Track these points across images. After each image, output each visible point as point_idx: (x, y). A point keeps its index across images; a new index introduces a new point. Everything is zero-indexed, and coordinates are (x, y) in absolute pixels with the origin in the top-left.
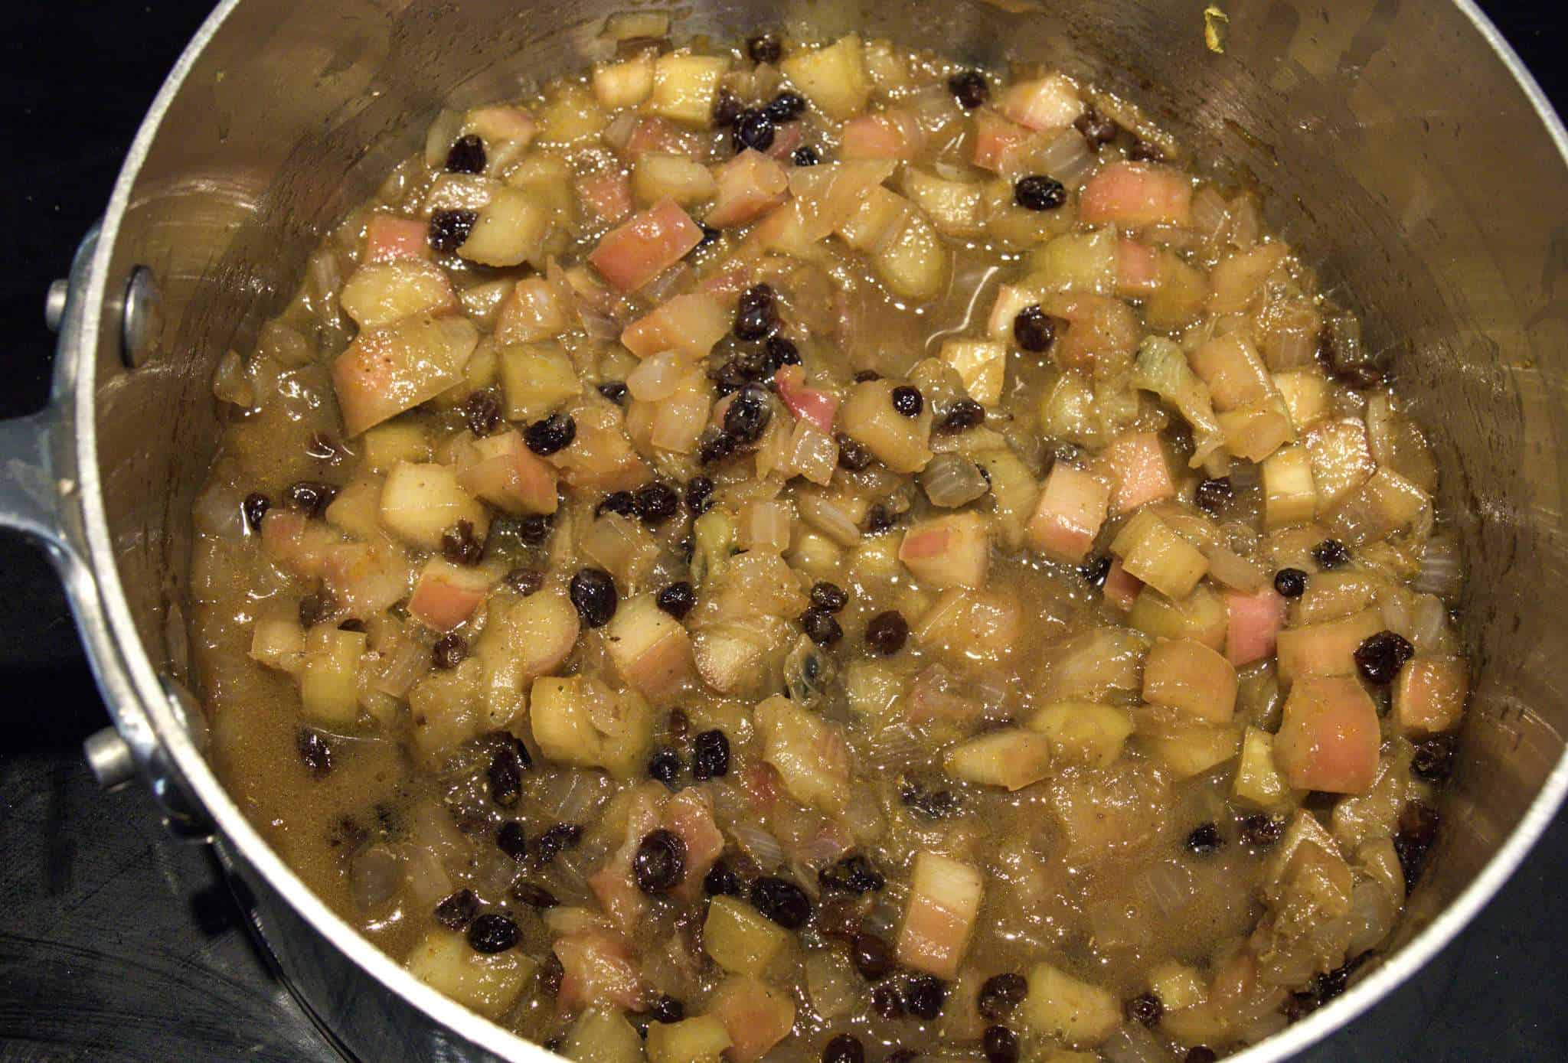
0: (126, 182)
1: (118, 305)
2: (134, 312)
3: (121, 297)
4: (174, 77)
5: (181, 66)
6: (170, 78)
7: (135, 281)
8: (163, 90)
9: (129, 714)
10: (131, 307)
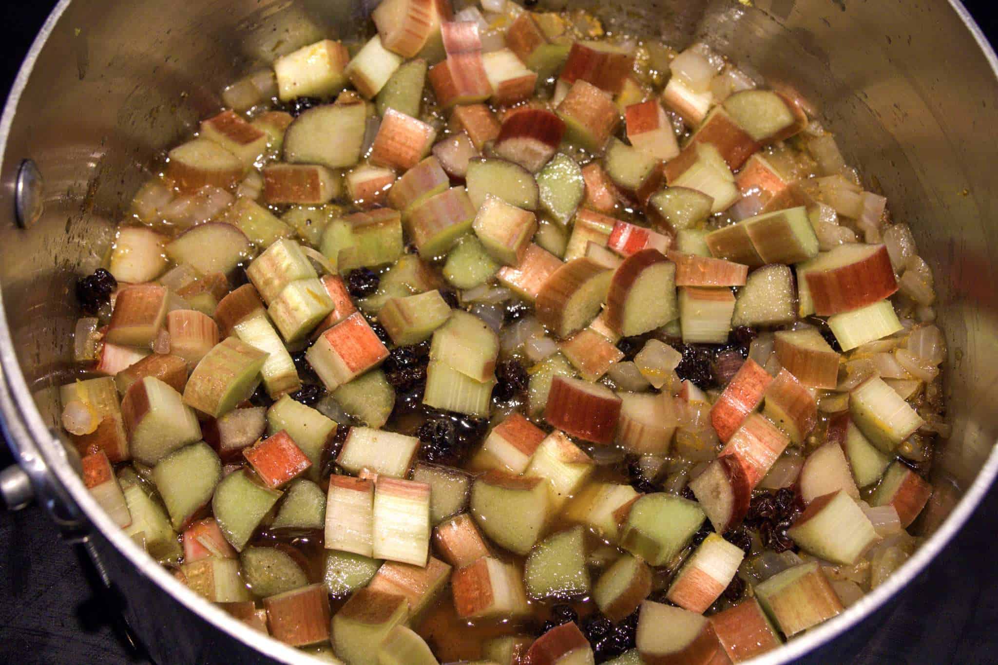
0: (14, 99)
1: (12, 185)
2: (24, 189)
3: (14, 180)
4: (45, 29)
5: (50, 22)
6: (43, 30)
7: (24, 168)
8: (38, 38)
9: (28, 455)
10: (21, 186)
